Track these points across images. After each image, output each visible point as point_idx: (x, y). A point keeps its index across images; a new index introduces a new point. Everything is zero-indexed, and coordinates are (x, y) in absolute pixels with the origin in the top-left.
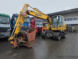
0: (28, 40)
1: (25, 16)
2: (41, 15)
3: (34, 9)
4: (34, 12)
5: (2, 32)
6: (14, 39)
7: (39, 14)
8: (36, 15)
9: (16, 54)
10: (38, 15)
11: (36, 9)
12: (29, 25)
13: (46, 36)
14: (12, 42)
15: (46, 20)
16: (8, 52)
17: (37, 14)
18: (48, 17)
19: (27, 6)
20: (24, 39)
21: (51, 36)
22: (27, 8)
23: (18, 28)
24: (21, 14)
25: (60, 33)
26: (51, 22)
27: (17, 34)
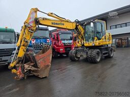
0: (39, 65)
1: (33, 28)
2: (63, 23)
3: (48, 15)
4: (49, 20)
5: (5, 56)
6: (17, 65)
7: (58, 22)
8: (52, 23)
9: (18, 89)
10: (57, 24)
11: (52, 14)
12: (49, 41)
13: (77, 57)
14: (14, 71)
15: (73, 30)
16: (8, 86)
17: (54, 22)
18: (77, 26)
19: (36, 12)
20: (32, 64)
21: (85, 56)
22: (34, 14)
23: (22, 48)
24: (26, 26)
25: (98, 50)
26: (82, 33)
27: (21, 58)
